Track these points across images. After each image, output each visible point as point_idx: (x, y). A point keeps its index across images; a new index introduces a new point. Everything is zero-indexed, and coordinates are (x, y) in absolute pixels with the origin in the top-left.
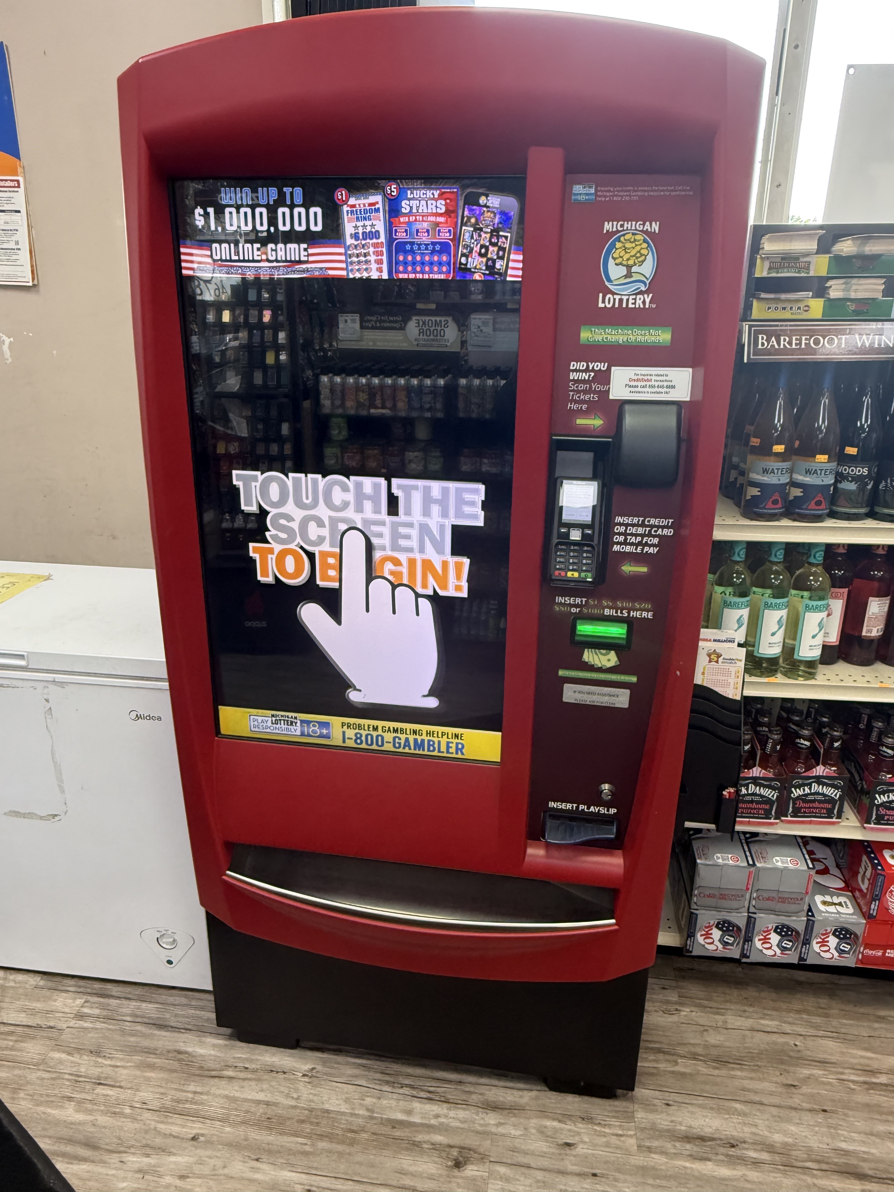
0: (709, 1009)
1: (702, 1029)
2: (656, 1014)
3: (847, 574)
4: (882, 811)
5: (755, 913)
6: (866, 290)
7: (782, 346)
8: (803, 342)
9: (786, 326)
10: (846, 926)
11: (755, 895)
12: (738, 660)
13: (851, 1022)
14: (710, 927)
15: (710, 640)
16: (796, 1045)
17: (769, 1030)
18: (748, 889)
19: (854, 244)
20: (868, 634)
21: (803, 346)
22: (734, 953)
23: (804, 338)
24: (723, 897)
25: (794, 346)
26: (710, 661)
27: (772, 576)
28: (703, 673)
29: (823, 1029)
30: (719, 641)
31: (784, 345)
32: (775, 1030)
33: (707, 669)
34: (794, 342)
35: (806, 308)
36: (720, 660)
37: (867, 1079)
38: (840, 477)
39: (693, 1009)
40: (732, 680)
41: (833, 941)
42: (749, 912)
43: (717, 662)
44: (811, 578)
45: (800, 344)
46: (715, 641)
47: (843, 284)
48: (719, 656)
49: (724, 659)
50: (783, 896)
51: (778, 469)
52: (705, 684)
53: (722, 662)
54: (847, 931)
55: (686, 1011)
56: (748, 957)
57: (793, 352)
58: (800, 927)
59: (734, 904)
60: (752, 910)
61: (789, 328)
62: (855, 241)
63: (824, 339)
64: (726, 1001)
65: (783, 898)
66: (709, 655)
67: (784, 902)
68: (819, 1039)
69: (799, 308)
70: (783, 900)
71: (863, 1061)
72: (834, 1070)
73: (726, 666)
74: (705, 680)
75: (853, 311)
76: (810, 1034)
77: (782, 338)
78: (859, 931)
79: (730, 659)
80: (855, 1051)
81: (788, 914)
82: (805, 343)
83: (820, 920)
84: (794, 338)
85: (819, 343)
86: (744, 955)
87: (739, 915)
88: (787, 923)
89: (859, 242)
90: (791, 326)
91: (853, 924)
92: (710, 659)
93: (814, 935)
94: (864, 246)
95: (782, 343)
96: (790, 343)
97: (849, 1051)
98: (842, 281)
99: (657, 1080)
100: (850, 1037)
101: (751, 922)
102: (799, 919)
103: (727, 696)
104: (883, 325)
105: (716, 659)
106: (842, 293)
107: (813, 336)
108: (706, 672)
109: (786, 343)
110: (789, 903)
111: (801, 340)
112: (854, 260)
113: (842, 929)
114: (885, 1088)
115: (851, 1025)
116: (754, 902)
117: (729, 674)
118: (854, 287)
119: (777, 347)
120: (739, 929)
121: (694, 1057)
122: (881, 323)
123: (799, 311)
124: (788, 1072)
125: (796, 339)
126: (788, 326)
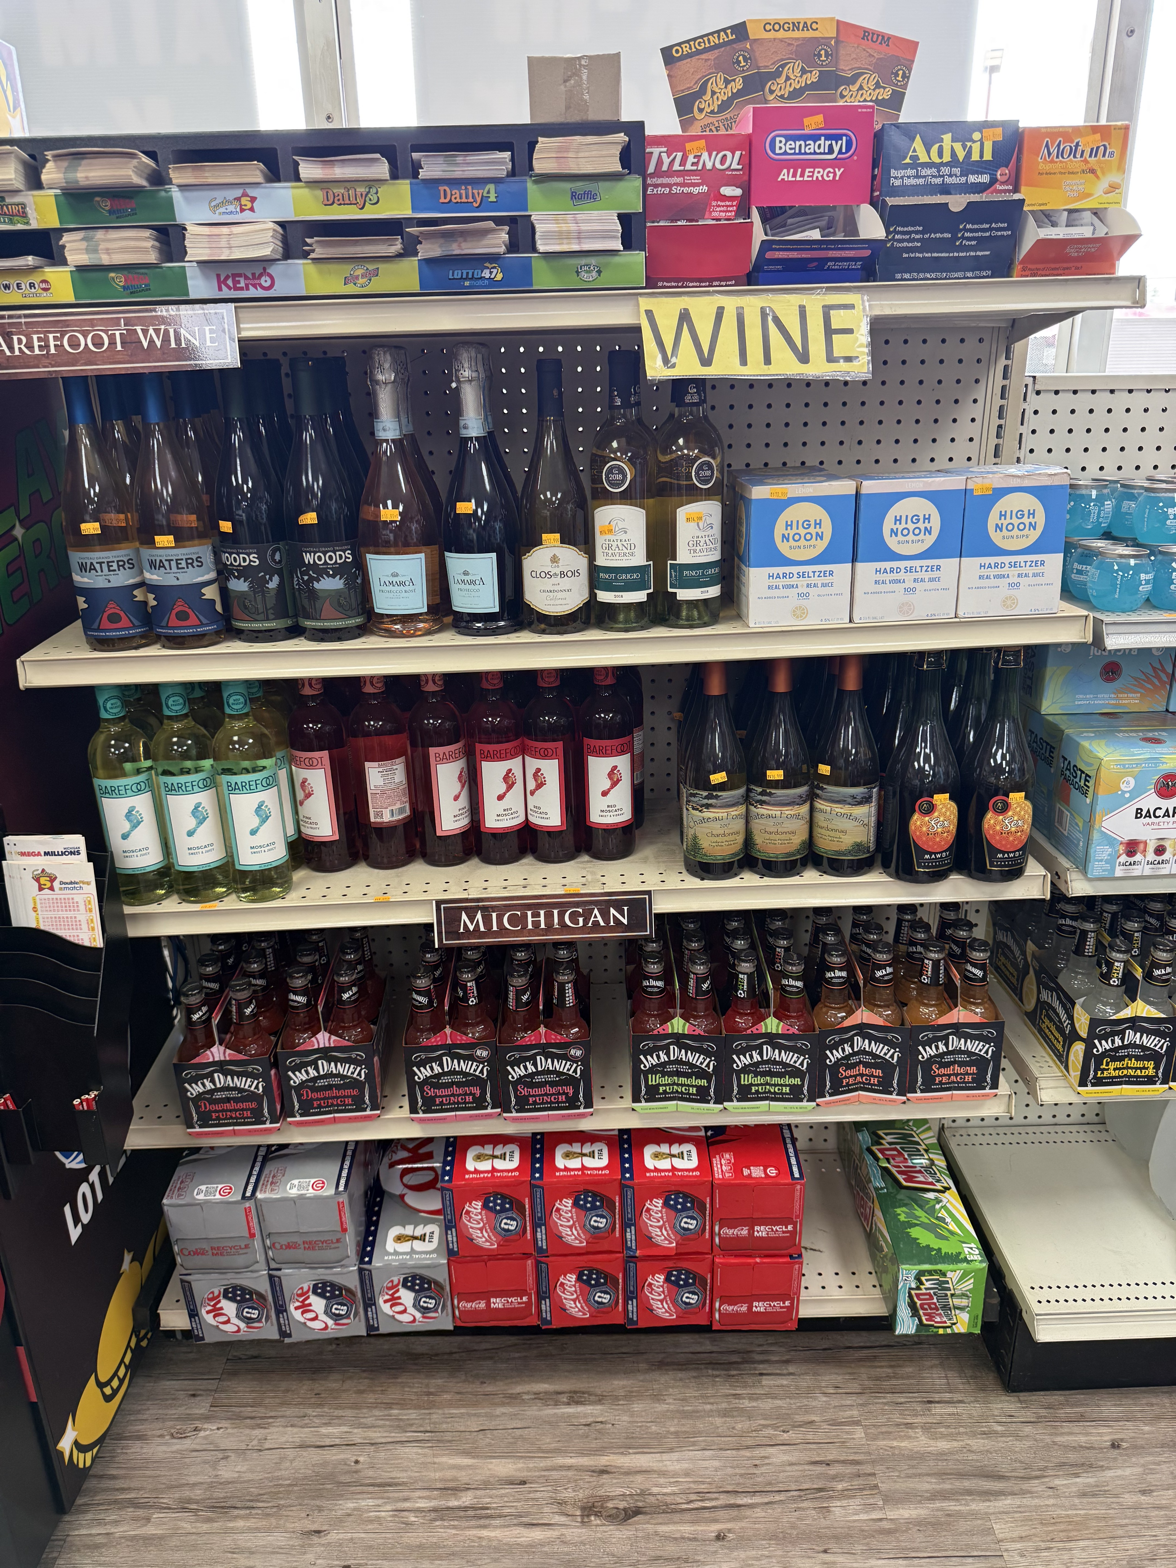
0: (248, 1421)
1: (220, 1455)
2: (159, 1440)
3: (327, 728)
4: (431, 1092)
5: (280, 1269)
6: (123, 250)
7: (17, 353)
8: (52, 343)
9: (19, 317)
10: (418, 1271)
11: (268, 1242)
12: (83, 883)
13: (463, 1411)
14: (215, 1298)
15: (39, 854)
16: (357, 1462)
17: (328, 1442)
18: (252, 1236)
19: (57, 167)
20: (378, 820)
21: (53, 351)
22: (268, 1331)
23: (51, 336)
24: (218, 1251)
25: (37, 352)
26: (41, 889)
27: (175, 739)
28: (35, 909)
29: (413, 1429)
30: (53, 854)
31: (20, 349)
32: (337, 1441)
33: (38, 902)
34: (36, 344)
35: (44, 286)
36: (56, 884)
37: (443, 1503)
38: (224, 573)
39: (224, 1424)
40: (82, 916)
41: (407, 1297)
42: (270, 1269)
43: (51, 888)
44: (236, 738)
45: (47, 346)
46: (46, 854)
47: (82, 239)
48: (52, 879)
49: (61, 883)
50: (307, 1240)
51: (101, 563)
52: (42, 928)
53: (61, 889)
54: (423, 1279)
55: (210, 1430)
56: (290, 1336)
57: (36, 361)
58: (352, 1282)
59: (240, 1260)
60: (273, 1265)
61: (23, 320)
62: (59, 163)
63: (85, 337)
64: (282, 1404)
65: (310, 1242)
66: (37, 880)
67: (313, 1249)
68: (398, 1446)
69: (32, 285)
70: (310, 1246)
71: (449, 1474)
72: (396, 1495)
73: (67, 894)
74: (41, 921)
75: (124, 287)
76: (390, 1440)
77: (15, 338)
78: (442, 1276)
79: (71, 883)
80: (444, 1459)
81: (328, 1265)
82: (55, 346)
83: (378, 1268)
84: (35, 337)
85: (79, 345)
86: (284, 1334)
87: (255, 1275)
88: (329, 1278)
89: (65, 164)
90: (26, 316)
91: (428, 1267)
92: (40, 885)
93: (377, 1289)
94: (76, 171)
95: (16, 346)
96: (30, 347)
97: (436, 1460)
98: (80, 235)
99: (101, 1554)
100: (448, 1436)
101: (274, 1282)
102: (345, 1270)
103: (80, 943)
104: (178, 310)
105: (49, 884)
106: (85, 257)
107: (66, 332)
108: (38, 906)
109: (22, 346)
110: (321, 1249)
111: (46, 340)
112: (98, 199)
113: (414, 1277)
114: (462, 1514)
115: (462, 1416)
116: (270, 1253)
117: (75, 907)
118: (102, 246)
119: (8, 353)
120: (261, 1296)
121: (183, 1506)
122: (174, 307)
123: (33, 290)
124: (320, 1509)
125: (39, 339)
126: (22, 318)
